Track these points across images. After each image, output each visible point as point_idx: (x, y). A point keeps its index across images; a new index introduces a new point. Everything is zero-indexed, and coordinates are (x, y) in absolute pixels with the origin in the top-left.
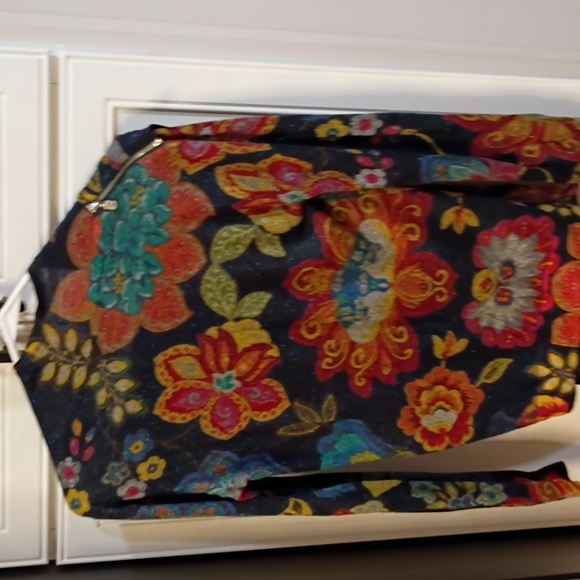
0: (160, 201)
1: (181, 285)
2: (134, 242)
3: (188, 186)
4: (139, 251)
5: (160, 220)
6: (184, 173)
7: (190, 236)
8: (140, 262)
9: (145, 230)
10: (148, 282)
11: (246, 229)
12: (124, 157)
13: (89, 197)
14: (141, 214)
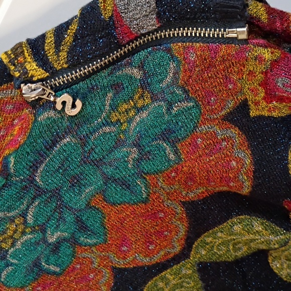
0: (167, 135)
1: (118, 273)
2: (76, 182)
3: (234, 132)
4: (77, 200)
5: (146, 166)
6: (244, 106)
7: (179, 209)
8: (69, 218)
9: (109, 171)
10: (66, 250)
11: (274, 233)
12: (152, 23)
13: (33, 68)
14: (119, 143)
